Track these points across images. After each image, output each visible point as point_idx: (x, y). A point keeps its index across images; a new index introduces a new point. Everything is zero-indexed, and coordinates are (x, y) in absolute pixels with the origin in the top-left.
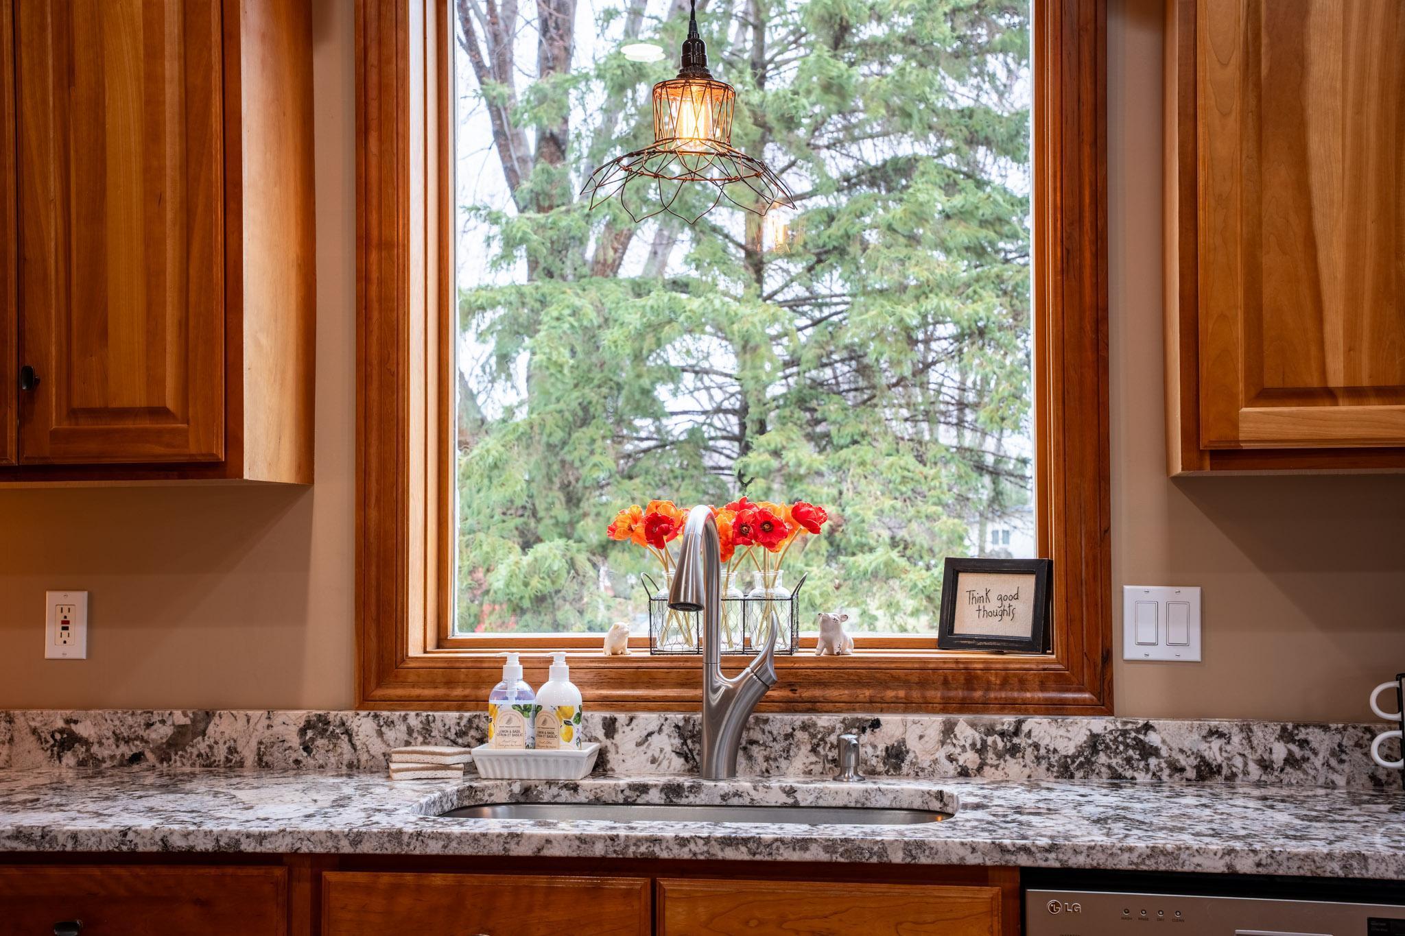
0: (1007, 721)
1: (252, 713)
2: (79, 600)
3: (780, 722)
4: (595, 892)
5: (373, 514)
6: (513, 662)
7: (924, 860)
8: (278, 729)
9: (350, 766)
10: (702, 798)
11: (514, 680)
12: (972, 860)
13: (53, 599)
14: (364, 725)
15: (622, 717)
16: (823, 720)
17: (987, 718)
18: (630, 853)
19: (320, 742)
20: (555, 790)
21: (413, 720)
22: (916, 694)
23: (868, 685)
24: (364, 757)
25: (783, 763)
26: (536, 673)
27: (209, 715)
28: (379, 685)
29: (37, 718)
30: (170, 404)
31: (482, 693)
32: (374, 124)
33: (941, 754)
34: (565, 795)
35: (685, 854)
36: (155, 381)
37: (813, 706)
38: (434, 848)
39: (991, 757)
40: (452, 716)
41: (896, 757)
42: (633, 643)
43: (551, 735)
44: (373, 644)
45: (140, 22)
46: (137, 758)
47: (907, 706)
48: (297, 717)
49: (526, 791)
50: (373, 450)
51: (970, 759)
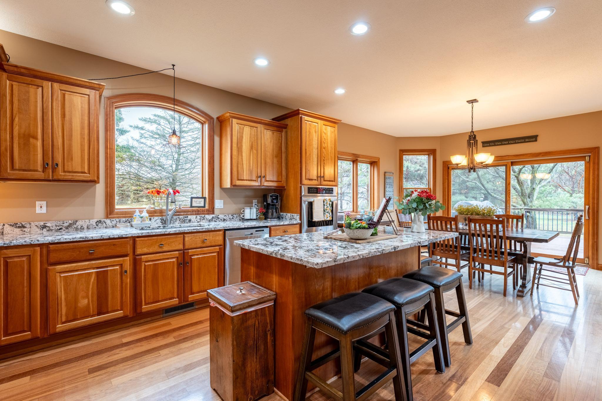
0: (203, 216)
1: (86, 221)
2: (44, 203)
3: (175, 217)
4: (176, 237)
5: (109, 189)
6: (137, 210)
7: (216, 229)
8: (91, 223)
9: (105, 227)
10: (168, 227)
11: (137, 213)
12: (221, 229)
13: (38, 203)
14: (108, 221)
15: (152, 218)
16: (181, 217)
17: (201, 216)
18: (182, 232)
19: (99, 224)
20: (146, 228)
21: (117, 220)
22: (192, 213)
23: (185, 212)
24: (108, 226)
25: (175, 222)
26: (141, 212)
27: (77, 221)
28: (110, 215)
29: (37, 223)
30: (86, 171)
31: (132, 215)
32: (108, 130)
33: (195, 220)
34: (148, 228)
35: (188, 231)
36: (83, 167)
37: (179, 215)
38: (154, 234)
39: (201, 220)
40: (124, 219)
41: (190, 221)
42: (151, 208)
43: (145, 220)
44: (109, 209)
45: (80, 110)
46: (61, 229)
47: (191, 215)
48: (96, 220)
49: (142, 228)
50: (109, 180)
51: (199, 220)
